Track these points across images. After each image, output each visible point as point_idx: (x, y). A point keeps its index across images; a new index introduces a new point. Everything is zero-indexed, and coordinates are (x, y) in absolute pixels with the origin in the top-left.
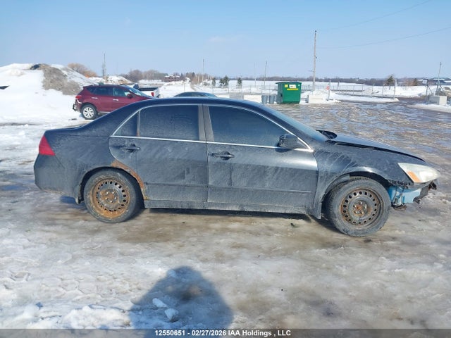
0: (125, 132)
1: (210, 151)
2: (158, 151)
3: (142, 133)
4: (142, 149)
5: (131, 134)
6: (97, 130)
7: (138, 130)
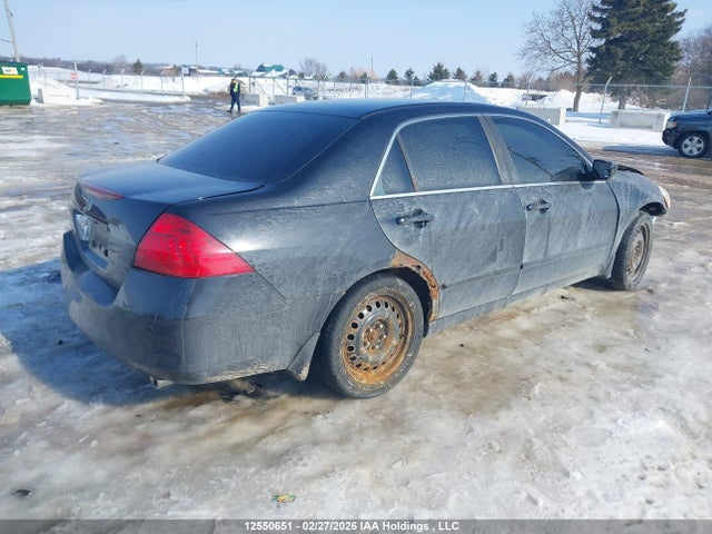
0: (391, 185)
1: (525, 201)
2: (460, 216)
3: (421, 184)
4: (436, 216)
5: (402, 187)
6: (336, 186)
7: (413, 176)
